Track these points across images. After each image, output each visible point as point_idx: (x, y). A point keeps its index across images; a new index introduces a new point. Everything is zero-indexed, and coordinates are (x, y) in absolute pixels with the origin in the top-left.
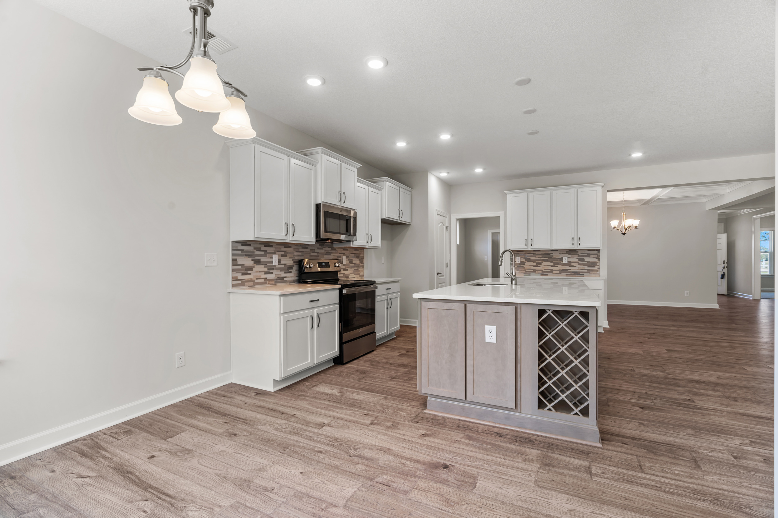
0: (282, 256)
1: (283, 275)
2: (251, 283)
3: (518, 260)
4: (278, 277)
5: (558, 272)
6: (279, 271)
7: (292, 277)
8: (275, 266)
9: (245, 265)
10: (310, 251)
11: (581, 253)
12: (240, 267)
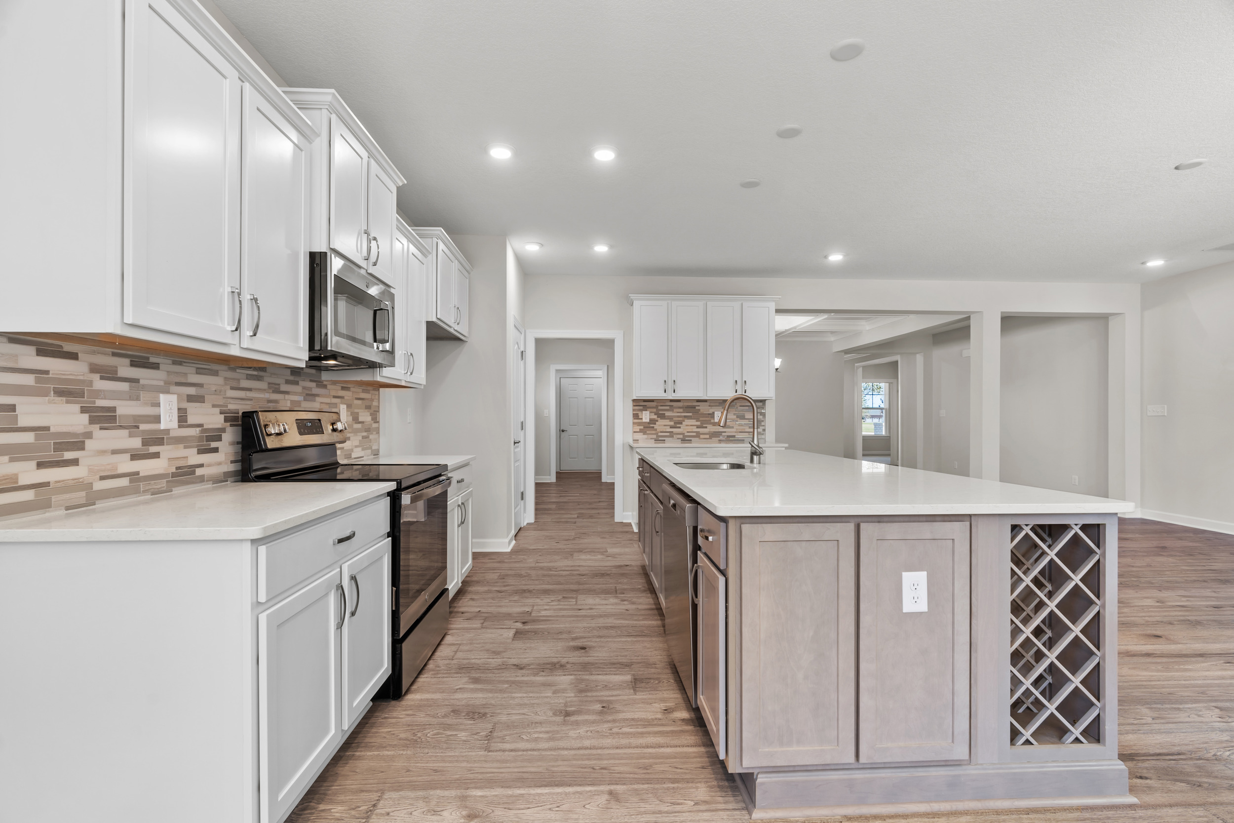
0: (191, 399)
1: (194, 458)
2: (80, 496)
3: (646, 416)
4: (177, 468)
5: (708, 436)
6: (182, 446)
7: (220, 464)
8: (167, 431)
9: (52, 430)
10: (269, 388)
12: (28, 438)
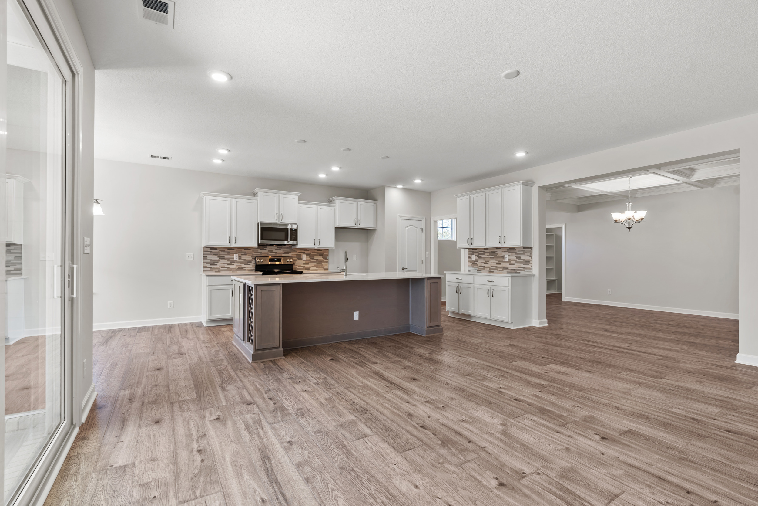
0: (242, 255)
1: (243, 265)
2: (217, 270)
4: (239, 267)
5: (501, 269)
6: (239, 263)
8: (236, 261)
9: (213, 260)
11: (518, 251)
